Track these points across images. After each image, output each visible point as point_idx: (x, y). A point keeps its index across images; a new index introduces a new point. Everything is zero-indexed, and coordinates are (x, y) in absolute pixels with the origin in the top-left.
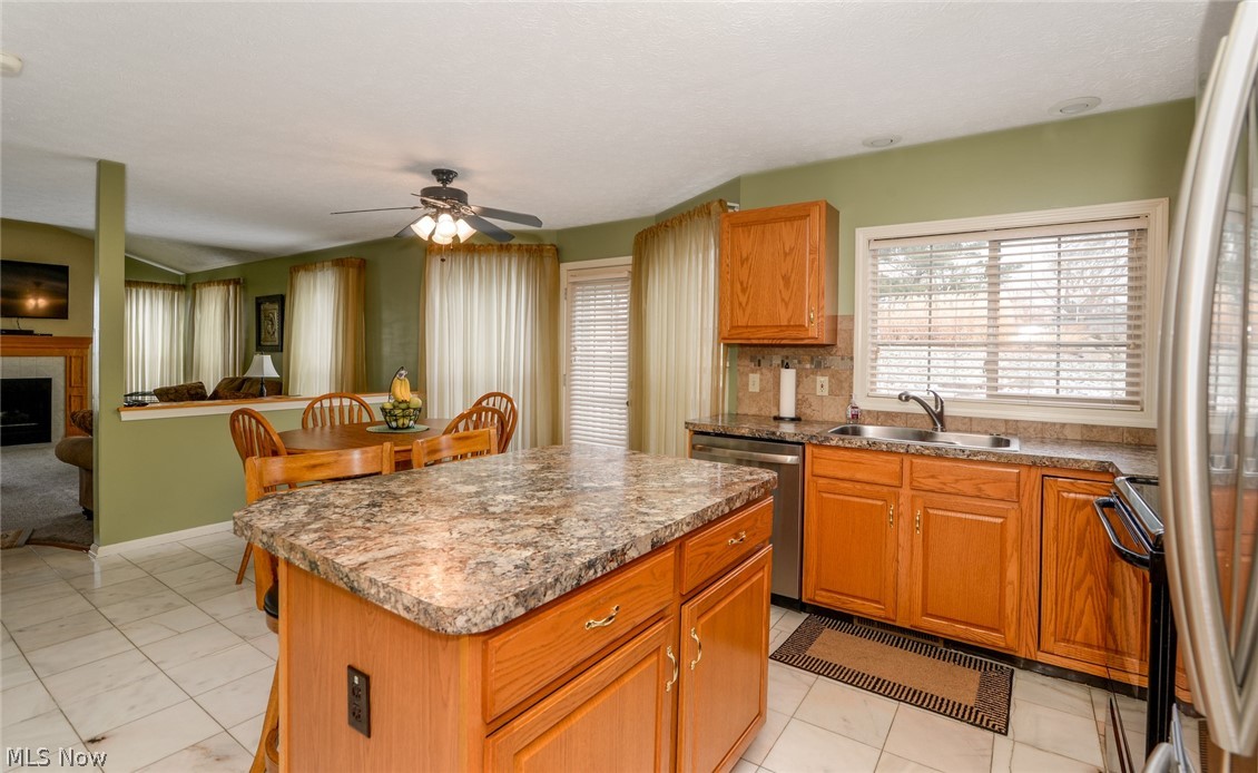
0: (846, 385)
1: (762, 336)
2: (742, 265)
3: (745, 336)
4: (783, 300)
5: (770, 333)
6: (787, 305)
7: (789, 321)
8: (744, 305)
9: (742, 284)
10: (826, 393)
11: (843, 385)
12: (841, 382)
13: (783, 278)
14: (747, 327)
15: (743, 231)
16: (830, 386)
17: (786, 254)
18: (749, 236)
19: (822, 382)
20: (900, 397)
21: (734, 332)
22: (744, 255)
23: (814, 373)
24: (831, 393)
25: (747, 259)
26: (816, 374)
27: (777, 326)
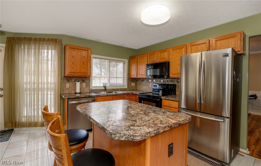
0: (89, 85)
1: (77, 75)
2: (73, 58)
3: (73, 75)
4: (83, 67)
5: (80, 74)
6: (84, 68)
7: (84, 72)
8: (73, 67)
9: (72, 62)
10: (85, 87)
11: (88, 85)
12: (88, 84)
13: (83, 62)
14: (74, 72)
15: (73, 50)
16: (86, 85)
17: (83, 58)
18: (74, 51)
19: (84, 84)
20: (103, 87)
21: (70, 73)
22: (73, 56)
23: (82, 83)
24: (86, 87)
25: (74, 57)
26: (83, 83)
27: (81, 73)
